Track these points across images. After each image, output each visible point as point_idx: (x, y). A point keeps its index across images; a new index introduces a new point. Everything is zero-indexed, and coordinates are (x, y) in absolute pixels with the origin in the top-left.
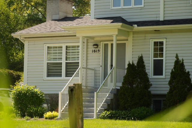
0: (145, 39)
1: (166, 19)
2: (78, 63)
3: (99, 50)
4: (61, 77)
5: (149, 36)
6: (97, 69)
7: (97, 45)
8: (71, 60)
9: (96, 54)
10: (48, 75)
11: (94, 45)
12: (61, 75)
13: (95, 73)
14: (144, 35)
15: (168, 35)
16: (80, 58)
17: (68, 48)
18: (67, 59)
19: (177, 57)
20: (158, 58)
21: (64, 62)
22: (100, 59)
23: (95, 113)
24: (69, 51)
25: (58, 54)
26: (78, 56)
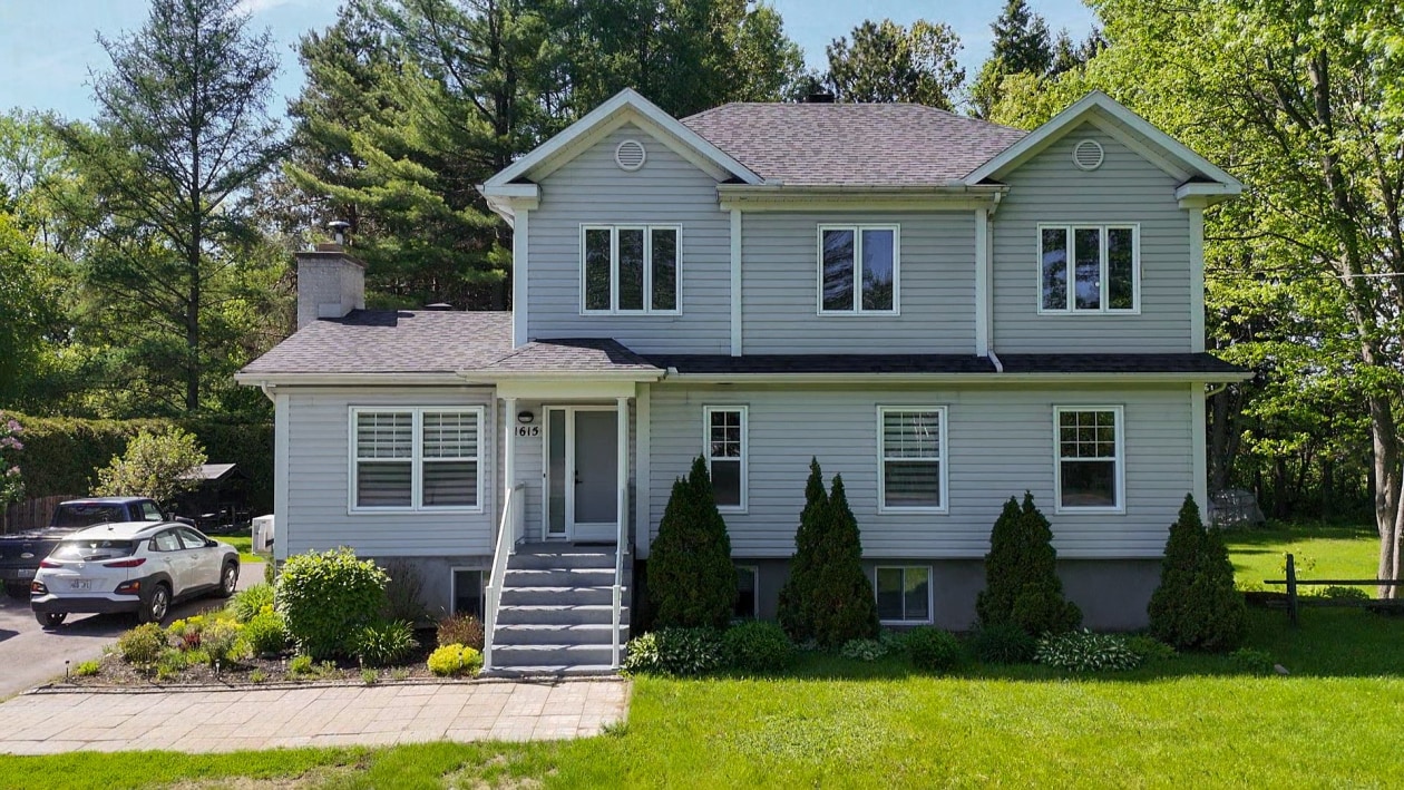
0: (687, 404)
1: (750, 351)
2: (475, 463)
3: (536, 430)
4: (410, 504)
5: (696, 396)
6: (532, 484)
7: (529, 415)
8: (443, 456)
9: (529, 441)
10: (362, 501)
11: (523, 416)
12: (410, 499)
13: (527, 501)
14: (683, 394)
15: (752, 396)
16: (480, 450)
17: (429, 420)
18: (427, 451)
19: (815, 466)
20: (726, 458)
21: (417, 460)
22: (541, 455)
23: (616, 647)
24: (435, 428)
25: (395, 437)
26: (467, 443)
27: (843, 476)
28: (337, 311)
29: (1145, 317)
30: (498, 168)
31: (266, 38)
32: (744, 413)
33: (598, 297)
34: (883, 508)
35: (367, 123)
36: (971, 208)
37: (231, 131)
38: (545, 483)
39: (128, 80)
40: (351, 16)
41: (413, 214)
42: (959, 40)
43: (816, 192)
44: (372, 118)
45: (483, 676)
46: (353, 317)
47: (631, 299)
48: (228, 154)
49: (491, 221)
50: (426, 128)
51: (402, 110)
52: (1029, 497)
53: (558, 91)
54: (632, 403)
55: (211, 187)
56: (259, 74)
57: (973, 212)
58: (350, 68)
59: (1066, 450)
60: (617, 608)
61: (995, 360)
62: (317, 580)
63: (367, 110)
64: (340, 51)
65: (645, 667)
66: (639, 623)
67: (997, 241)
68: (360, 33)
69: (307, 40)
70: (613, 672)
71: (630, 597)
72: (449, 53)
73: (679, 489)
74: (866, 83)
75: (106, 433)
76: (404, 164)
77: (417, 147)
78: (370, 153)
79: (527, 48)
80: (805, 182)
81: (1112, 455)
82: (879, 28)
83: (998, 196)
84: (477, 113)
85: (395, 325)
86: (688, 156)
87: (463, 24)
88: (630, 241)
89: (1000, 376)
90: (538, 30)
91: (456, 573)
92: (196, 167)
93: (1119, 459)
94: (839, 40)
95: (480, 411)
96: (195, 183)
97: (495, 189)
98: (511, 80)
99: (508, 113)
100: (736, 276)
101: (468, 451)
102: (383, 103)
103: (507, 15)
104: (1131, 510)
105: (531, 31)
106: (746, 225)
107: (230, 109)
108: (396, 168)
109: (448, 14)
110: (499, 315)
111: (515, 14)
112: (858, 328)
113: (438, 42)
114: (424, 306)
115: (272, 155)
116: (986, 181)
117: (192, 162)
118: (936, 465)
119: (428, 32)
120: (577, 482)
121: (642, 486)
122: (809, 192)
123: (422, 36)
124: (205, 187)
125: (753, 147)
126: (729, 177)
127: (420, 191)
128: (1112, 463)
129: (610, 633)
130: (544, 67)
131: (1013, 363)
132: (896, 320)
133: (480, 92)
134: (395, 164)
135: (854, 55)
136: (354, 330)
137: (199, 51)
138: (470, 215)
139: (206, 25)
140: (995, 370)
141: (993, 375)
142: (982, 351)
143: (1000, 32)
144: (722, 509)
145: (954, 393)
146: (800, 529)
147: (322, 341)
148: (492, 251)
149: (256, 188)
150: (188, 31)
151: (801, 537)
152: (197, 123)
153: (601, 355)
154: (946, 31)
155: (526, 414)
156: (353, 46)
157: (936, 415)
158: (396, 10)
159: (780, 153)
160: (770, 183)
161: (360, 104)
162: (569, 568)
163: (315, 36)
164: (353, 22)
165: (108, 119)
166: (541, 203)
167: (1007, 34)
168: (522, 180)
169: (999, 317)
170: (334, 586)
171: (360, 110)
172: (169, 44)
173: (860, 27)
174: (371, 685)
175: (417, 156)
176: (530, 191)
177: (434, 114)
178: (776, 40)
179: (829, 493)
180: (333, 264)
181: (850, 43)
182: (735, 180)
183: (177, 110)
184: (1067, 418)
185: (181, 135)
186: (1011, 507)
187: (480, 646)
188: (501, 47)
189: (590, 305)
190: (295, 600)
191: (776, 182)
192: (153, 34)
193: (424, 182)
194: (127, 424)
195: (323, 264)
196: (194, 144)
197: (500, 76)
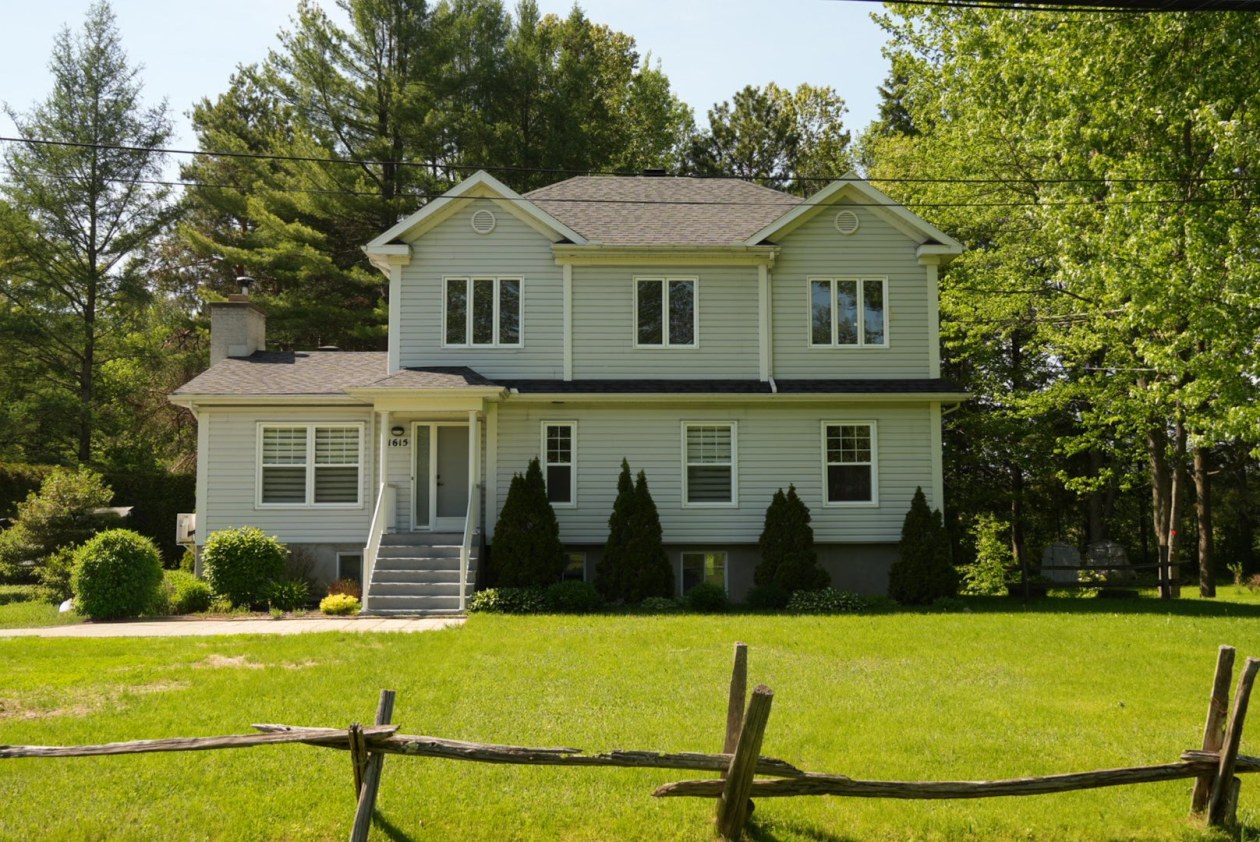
0: (527, 420)
1: (579, 377)
2: (356, 469)
3: (405, 441)
4: (304, 501)
5: (535, 413)
6: (402, 485)
7: (400, 429)
8: (331, 463)
9: (399, 450)
10: (266, 498)
11: (395, 429)
12: (304, 497)
13: (398, 495)
14: (524, 411)
15: (582, 413)
16: (361, 459)
17: (320, 434)
18: (319, 459)
19: (625, 465)
20: (559, 464)
21: (310, 467)
22: (409, 461)
23: (462, 597)
24: (325, 441)
25: (292, 447)
26: (350, 453)
27: (646, 471)
28: (244, 351)
29: (893, 350)
30: (383, 230)
31: (164, 108)
32: (574, 426)
33: (456, 334)
34: (685, 503)
35: (261, 189)
36: (755, 263)
37: (128, 195)
38: (413, 485)
39: (31, 147)
40: (243, 83)
41: (303, 273)
42: (843, 103)
43: (629, 251)
44: (265, 183)
45: (361, 614)
46: (256, 357)
47: (483, 335)
48: (124, 217)
49: (376, 279)
50: (316, 193)
51: (293, 176)
52: (792, 489)
53: (444, 154)
54: (482, 420)
55: (107, 248)
56: (156, 139)
57: (756, 267)
58: (242, 134)
59: (831, 457)
60: (464, 572)
61: (773, 384)
62: (234, 548)
63: (260, 175)
64: (232, 116)
65: (486, 608)
66: (481, 581)
67: (775, 290)
68: (251, 99)
69: (199, 108)
70: (460, 613)
71: (476, 564)
72: (338, 121)
73: (517, 483)
74: (745, 147)
75: (18, 475)
76: (295, 227)
77: (308, 210)
78: (264, 217)
79: (415, 116)
80: (621, 242)
81: (869, 460)
82: (761, 93)
83: (772, 255)
84: (365, 177)
85: (293, 362)
86: (529, 222)
87: (352, 93)
88: (482, 289)
89: (775, 396)
90: (425, 99)
91: (341, 557)
92: (93, 229)
93: (873, 463)
94: (720, 104)
95: (361, 427)
96: (92, 245)
97: (376, 249)
98: (398, 146)
99: (395, 176)
100: (567, 316)
101: (350, 459)
102: (275, 168)
103: (395, 87)
104: (884, 504)
105: (417, 100)
106: (576, 276)
107: (128, 175)
108: (288, 232)
109: (339, 85)
110: (378, 355)
111: (401, 85)
112: (666, 359)
113: (328, 111)
114: (314, 348)
115: (166, 217)
116: (764, 242)
117: (90, 225)
118: (728, 469)
119: (319, 101)
120: (438, 484)
121: (491, 487)
122: (624, 250)
123: (314, 105)
124: (101, 249)
125: (586, 215)
126: (561, 239)
127: (309, 251)
128: (869, 467)
129: (458, 588)
130: (431, 133)
131: (785, 386)
132: (696, 352)
133: (369, 157)
134: (287, 227)
135: (735, 119)
136: (259, 366)
137: (99, 118)
138: (356, 274)
139: (106, 96)
140: (770, 391)
141: (769, 395)
142: (764, 378)
143: (886, 95)
144: (554, 505)
145: (742, 411)
146: (613, 515)
147: (233, 373)
148: (378, 307)
149: (147, 250)
150: (90, 101)
151: (614, 521)
152: (96, 188)
153: (459, 379)
154: (831, 94)
155: (398, 429)
156: (245, 112)
157: (728, 430)
158: (288, 82)
159: (608, 219)
160: (593, 243)
161: (253, 169)
162: (431, 545)
163: (208, 104)
164: (245, 89)
165: (12, 185)
166: (411, 259)
167: (893, 98)
168: (397, 241)
169: (777, 350)
170: (248, 552)
171: (254, 176)
172: (72, 113)
173: (742, 92)
174: (278, 619)
175: (307, 219)
176: (403, 250)
177: (323, 178)
178: (664, 102)
179: (635, 484)
180: (240, 311)
181: (732, 108)
182: (566, 241)
183: (79, 174)
184: (831, 431)
185: (79, 200)
186: (778, 497)
187: (359, 596)
188: (389, 115)
189: (450, 340)
190: (218, 562)
191: (597, 242)
192: (56, 105)
193: (315, 244)
194: (34, 468)
195: (233, 312)
196: (92, 206)
197: (389, 143)
